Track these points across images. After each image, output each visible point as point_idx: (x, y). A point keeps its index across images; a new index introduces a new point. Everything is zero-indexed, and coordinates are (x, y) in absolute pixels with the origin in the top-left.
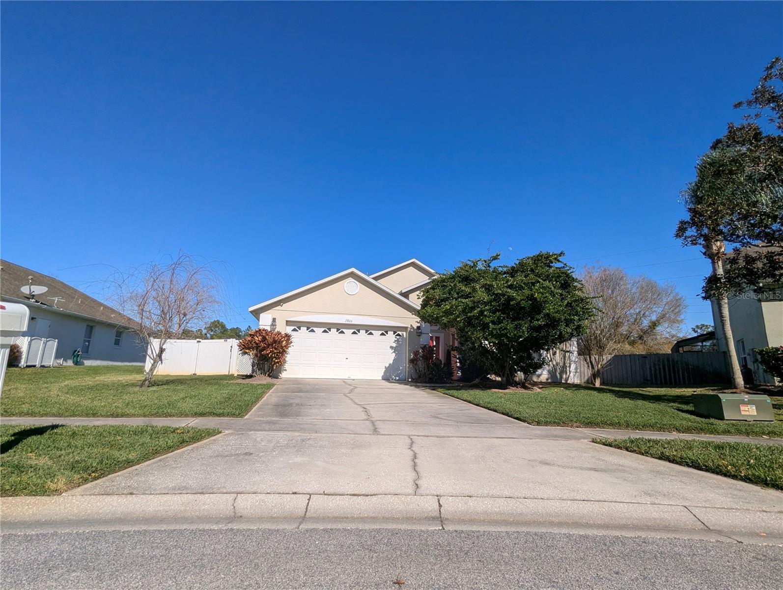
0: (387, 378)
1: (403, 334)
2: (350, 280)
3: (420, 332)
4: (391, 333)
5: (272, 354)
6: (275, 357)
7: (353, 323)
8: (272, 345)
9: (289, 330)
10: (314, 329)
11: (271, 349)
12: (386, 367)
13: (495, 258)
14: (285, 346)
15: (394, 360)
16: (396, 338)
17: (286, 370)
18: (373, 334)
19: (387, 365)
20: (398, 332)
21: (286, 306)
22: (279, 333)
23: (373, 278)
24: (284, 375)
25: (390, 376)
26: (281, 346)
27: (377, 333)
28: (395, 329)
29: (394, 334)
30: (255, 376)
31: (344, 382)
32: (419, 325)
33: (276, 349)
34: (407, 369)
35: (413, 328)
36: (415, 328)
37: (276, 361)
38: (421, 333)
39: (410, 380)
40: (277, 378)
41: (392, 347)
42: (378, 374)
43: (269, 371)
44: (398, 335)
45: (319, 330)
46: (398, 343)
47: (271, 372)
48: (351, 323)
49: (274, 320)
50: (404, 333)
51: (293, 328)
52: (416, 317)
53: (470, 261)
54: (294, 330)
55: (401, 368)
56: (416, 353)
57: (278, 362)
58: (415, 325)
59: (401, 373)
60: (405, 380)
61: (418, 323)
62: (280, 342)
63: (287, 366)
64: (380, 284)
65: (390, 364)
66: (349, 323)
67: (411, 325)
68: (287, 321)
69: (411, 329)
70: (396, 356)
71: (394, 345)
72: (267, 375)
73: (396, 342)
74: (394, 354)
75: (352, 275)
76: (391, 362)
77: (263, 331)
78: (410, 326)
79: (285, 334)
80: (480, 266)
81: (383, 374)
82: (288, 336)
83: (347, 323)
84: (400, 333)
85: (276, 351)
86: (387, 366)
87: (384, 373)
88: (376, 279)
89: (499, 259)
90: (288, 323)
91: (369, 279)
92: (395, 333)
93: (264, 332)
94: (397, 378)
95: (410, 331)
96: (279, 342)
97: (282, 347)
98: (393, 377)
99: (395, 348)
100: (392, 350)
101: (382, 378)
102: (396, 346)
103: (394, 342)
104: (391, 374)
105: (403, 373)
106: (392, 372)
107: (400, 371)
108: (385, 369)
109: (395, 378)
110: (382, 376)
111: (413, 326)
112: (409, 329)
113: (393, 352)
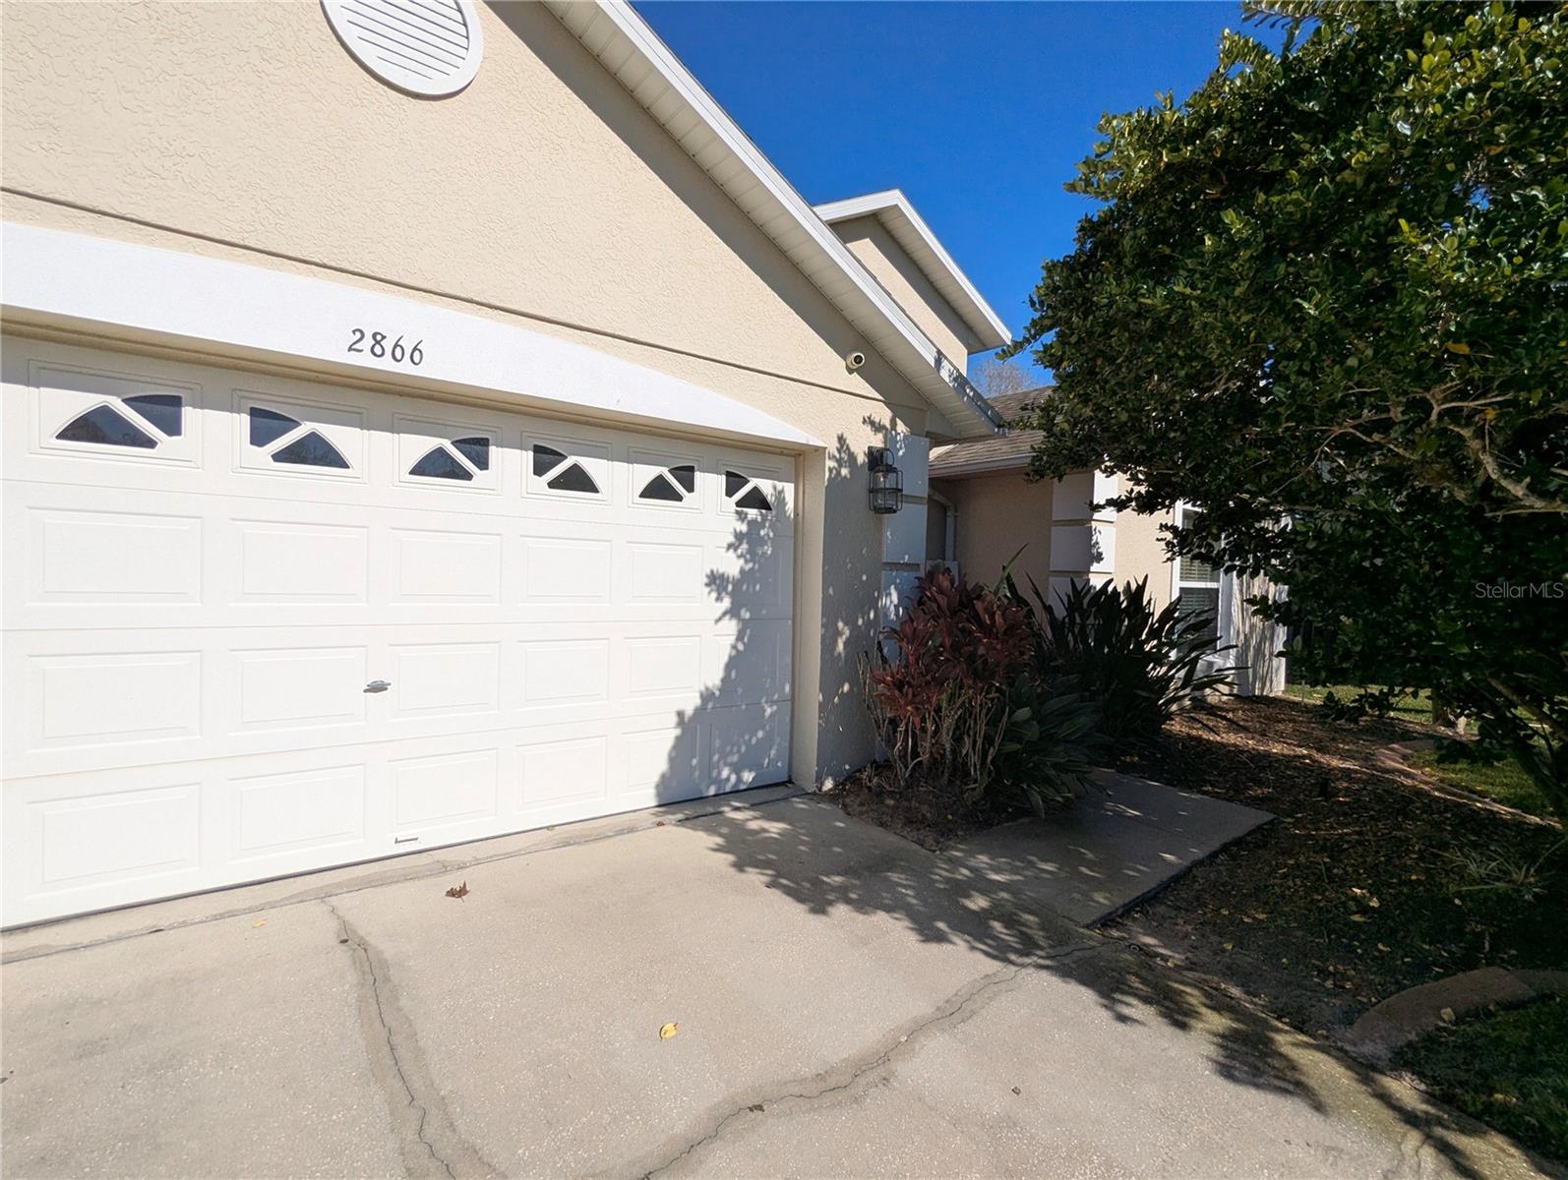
1: (780, 496)
3: (883, 490)
4: (710, 484)
12: (680, 714)
15: (729, 667)
16: (742, 517)
19: (690, 703)
20: (753, 482)
27: (621, 480)
28: (736, 459)
29: (730, 493)
32: (877, 441)
35: (852, 457)
36: (861, 459)
38: (891, 491)
39: (828, 783)
41: (716, 581)
44: (756, 500)
46: (752, 555)
50: (793, 490)
52: (857, 384)
55: (769, 711)
58: (863, 442)
59: (773, 745)
61: (877, 427)
65: (707, 697)
66: (386, 364)
67: (841, 439)
69: (839, 461)
70: (740, 638)
71: (733, 566)
74: (731, 627)
76: (714, 677)
78: (832, 446)
81: (661, 765)
83: (365, 360)
84: (766, 486)
86: (689, 711)
87: (672, 760)
92: (734, 482)
94: (748, 777)
95: (825, 479)
98: (725, 773)
99: (737, 583)
100: (719, 599)
101: (659, 795)
102: (742, 571)
103: (730, 546)
104: (716, 758)
105: (778, 740)
106: (717, 743)
107: (760, 734)
108: (678, 732)
109: (733, 778)
110: (655, 778)
111: (852, 449)
112: (830, 464)
113: (725, 614)
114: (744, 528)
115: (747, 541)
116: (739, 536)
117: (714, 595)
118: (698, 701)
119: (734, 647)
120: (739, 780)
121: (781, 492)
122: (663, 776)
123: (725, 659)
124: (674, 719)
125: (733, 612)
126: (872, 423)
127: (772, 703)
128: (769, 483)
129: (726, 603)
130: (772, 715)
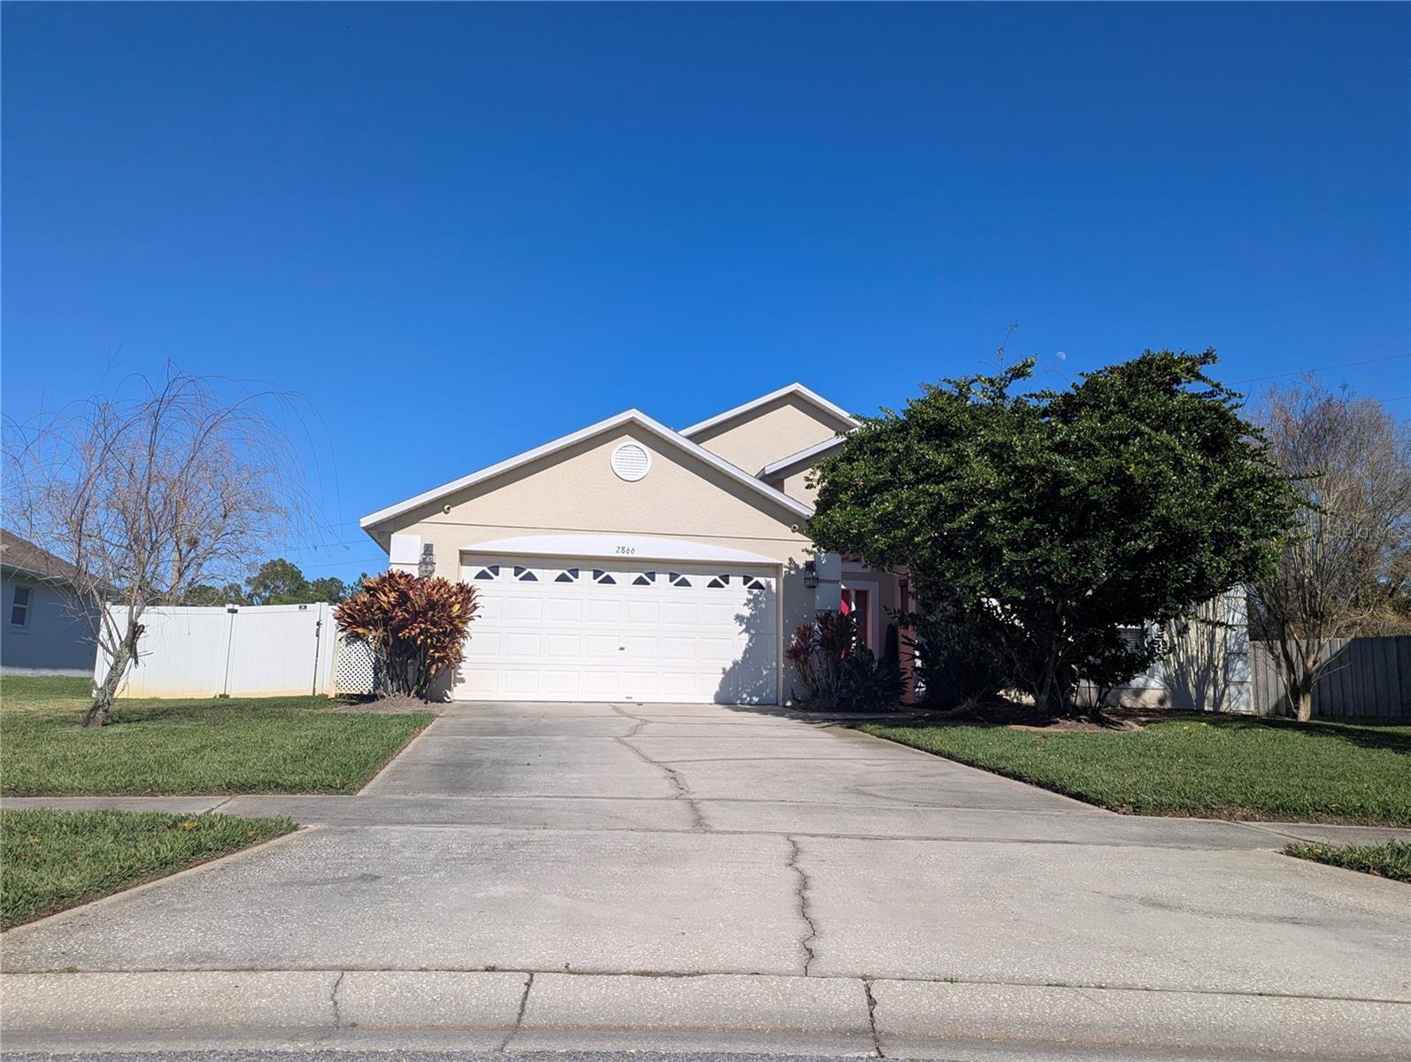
0: (727, 698)
1: (769, 584)
2: (627, 440)
3: (813, 578)
4: (736, 581)
5: (426, 639)
6: (433, 646)
7: (635, 555)
8: (425, 614)
9: (468, 575)
10: (534, 572)
11: (423, 626)
12: (724, 669)
13: (1019, 373)
14: (458, 617)
15: (745, 652)
16: (750, 593)
17: (462, 681)
18: (688, 584)
19: (729, 666)
20: (755, 579)
21: (458, 513)
22: (443, 584)
23: (690, 438)
24: (458, 693)
25: (737, 695)
26: (449, 616)
27: (700, 582)
28: (748, 572)
29: (745, 583)
30: (383, 697)
31: (616, 709)
32: (811, 558)
33: (434, 624)
34: (781, 675)
35: (797, 566)
36: (801, 566)
37: (437, 655)
38: (817, 579)
39: (789, 704)
40: (440, 699)
41: (739, 618)
42: (705, 689)
43: (418, 683)
44: (758, 586)
45: (547, 576)
46: (755, 608)
47: (425, 684)
48: (630, 555)
49: (428, 550)
50: (773, 581)
51: (480, 569)
52: (798, 536)
53: (950, 382)
54: (482, 575)
55: (765, 673)
56: (805, 633)
57: (441, 659)
58: (802, 560)
59: (763, 687)
60: (777, 704)
61: (809, 553)
62: (446, 606)
63: (464, 669)
64: (707, 451)
65: (736, 663)
66: (625, 555)
67: (790, 559)
68: (462, 553)
69: (790, 569)
70: (750, 640)
71: (747, 612)
72: (412, 693)
73: (752, 605)
74: (746, 636)
75: (631, 428)
76: (739, 657)
77: (400, 577)
78: (786, 563)
79: (458, 584)
80: (978, 396)
81: (717, 688)
82: (465, 592)
83: (620, 555)
84: (762, 580)
85: (435, 630)
86: (728, 668)
87: (721, 687)
88: (697, 438)
89: (1029, 375)
90: (466, 557)
91: (679, 438)
92: (747, 580)
93: (402, 581)
94: (756, 699)
95: (788, 576)
96: (443, 605)
97: (451, 620)
98: (745, 696)
99: (748, 619)
100: (740, 625)
101: (715, 699)
102: (751, 614)
103: (745, 604)
104: (740, 689)
105: (770, 686)
106: (741, 683)
107: (761, 682)
108: (723, 676)
109: (748, 699)
110: (714, 693)
111: (797, 563)
112: (785, 569)
113: (743, 631)
114: (751, 597)
115: (754, 602)
116: (749, 601)
117: (738, 623)
118: (732, 665)
119: (747, 645)
120: (751, 700)
121: (769, 582)
122: (717, 693)
123: (744, 649)
124: (721, 671)
125: (746, 630)
126: (807, 551)
127: (767, 669)
128: (763, 579)
129: (744, 626)
130: (767, 674)
